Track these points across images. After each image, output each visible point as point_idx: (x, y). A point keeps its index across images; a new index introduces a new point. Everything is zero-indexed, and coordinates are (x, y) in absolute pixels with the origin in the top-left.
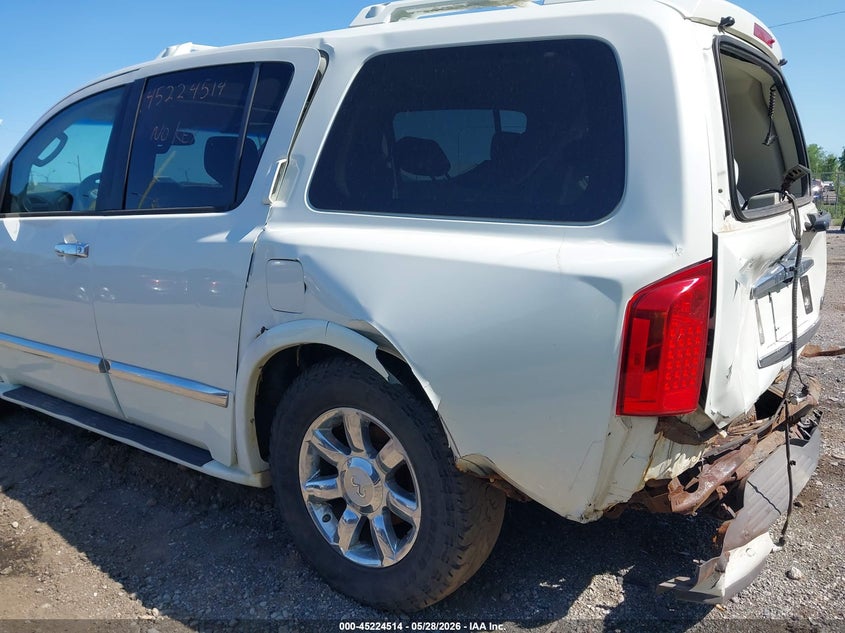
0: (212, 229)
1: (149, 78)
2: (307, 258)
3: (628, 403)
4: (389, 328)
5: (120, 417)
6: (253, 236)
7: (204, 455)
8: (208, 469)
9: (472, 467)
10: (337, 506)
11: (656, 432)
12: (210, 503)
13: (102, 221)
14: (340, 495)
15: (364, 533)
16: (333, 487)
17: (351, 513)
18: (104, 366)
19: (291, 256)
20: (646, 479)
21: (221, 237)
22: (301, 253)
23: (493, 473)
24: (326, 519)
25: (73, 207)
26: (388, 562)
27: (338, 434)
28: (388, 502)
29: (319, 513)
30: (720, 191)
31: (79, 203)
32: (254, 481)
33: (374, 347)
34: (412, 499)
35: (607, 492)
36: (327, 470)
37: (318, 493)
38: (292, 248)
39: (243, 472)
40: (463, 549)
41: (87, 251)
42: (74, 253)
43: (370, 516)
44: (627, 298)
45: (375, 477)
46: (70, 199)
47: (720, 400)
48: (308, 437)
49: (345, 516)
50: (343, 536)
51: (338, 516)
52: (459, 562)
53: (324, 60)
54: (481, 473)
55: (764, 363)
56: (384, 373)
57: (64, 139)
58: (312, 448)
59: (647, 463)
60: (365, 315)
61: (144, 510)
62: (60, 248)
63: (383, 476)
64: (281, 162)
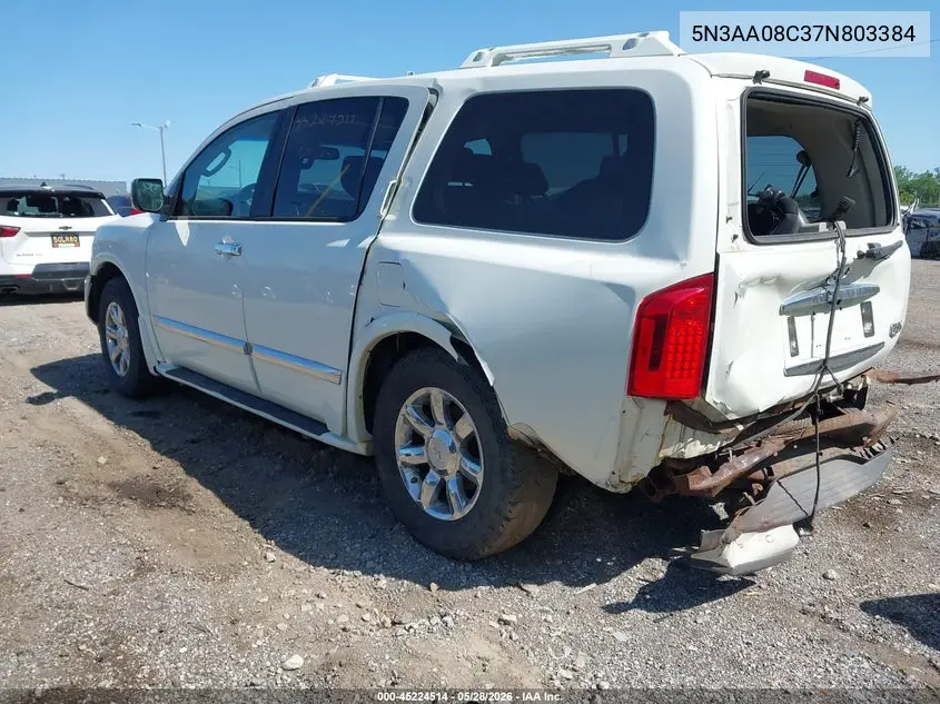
0: (336, 236)
1: (299, 106)
2: (407, 262)
3: (637, 386)
4: (459, 318)
5: (258, 394)
6: (366, 243)
7: (321, 427)
8: (325, 438)
9: (522, 437)
10: (423, 470)
11: (666, 414)
12: (327, 473)
13: (255, 225)
14: (425, 461)
15: (442, 494)
16: (422, 454)
17: (433, 476)
18: (248, 349)
19: (394, 260)
20: (661, 456)
21: (344, 243)
22: (403, 257)
23: (542, 445)
24: (414, 481)
25: (234, 212)
26: (457, 515)
27: (426, 410)
28: (460, 466)
29: (409, 475)
30: (729, 219)
31: (237, 211)
32: (361, 449)
33: (449, 334)
34: (478, 463)
35: (630, 465)
36: (417, 440)
37: (408, 460)
38: (396, 253)
39: (350, 441)
40: (514, 504)
41: (240, 251)
42: (229, 251)
43: (446, 478)
44: (639, 302)
45: (452, 449)
46: (231, 206)
47: (721, 391)
48: (403, 411)
49: (428, 479)
50: (424, 495)
51: (423, 478)
52: (510, 516)
53: (435, 96)
54: (530, 443)
55: (790, 372)
56: (455, 355)
57: (228, 153)
58: (406, 421)
59: (660, 442)
60: (443, 308)
61: (272, 474)
62: (218, 247)
63: (458, 445)
64: (391, 183)
